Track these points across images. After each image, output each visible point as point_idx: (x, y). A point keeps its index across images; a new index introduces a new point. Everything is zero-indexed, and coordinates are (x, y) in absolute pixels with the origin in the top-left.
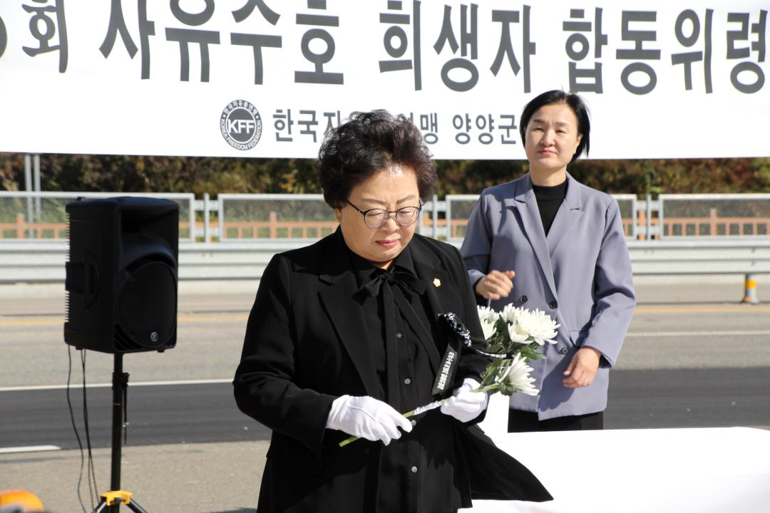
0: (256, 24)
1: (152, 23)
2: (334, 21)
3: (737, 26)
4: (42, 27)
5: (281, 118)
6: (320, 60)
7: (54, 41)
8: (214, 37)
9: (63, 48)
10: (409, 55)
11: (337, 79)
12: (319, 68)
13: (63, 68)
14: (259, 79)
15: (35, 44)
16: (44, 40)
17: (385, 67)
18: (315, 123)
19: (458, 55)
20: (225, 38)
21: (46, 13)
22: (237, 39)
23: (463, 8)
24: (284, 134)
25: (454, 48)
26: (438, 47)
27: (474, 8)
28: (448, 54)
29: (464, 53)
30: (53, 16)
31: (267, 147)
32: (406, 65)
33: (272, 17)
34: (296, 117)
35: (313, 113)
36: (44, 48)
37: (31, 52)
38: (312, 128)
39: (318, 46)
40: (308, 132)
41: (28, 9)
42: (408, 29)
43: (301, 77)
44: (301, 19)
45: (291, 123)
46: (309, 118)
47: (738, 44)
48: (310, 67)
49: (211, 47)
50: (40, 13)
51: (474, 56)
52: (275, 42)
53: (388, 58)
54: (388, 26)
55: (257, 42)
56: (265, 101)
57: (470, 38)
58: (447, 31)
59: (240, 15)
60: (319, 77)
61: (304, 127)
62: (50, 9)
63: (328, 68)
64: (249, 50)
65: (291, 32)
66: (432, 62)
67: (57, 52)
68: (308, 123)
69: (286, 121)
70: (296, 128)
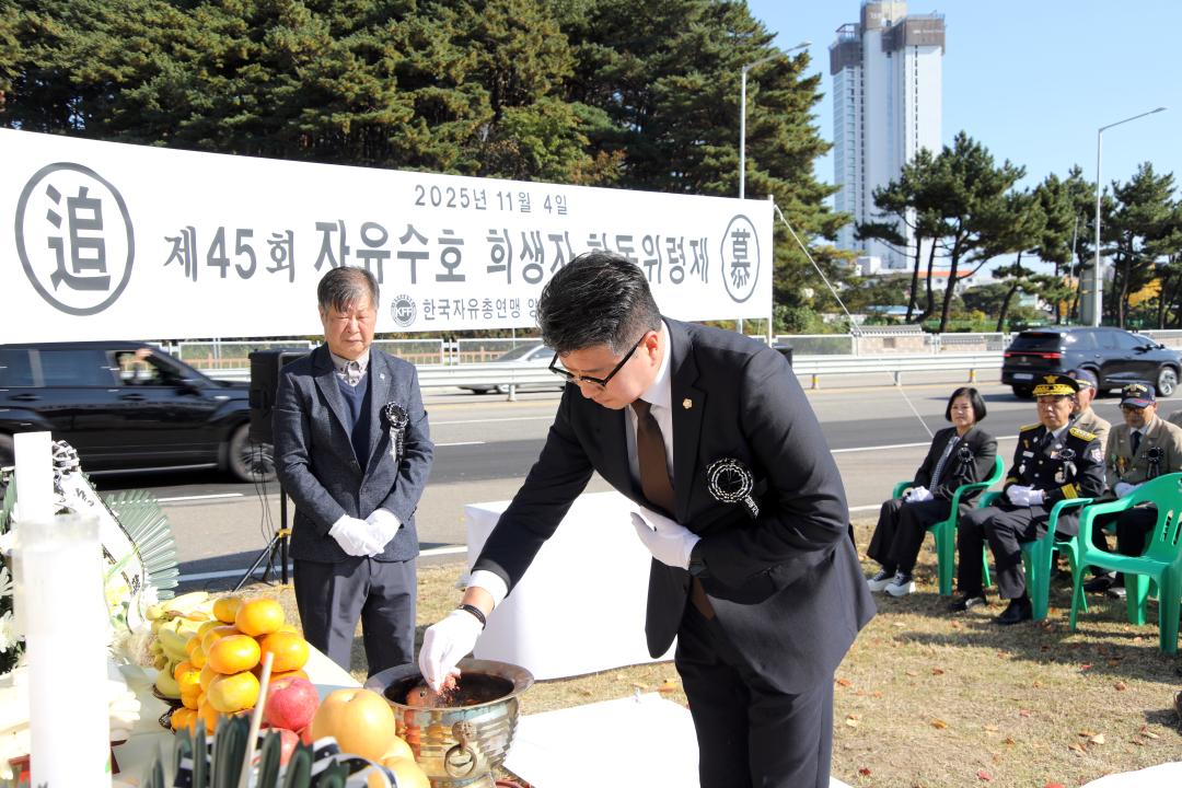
0: (414, 245)
1: (348, 248)
2: (461, 242)
3: (670, 245)
4: (279, 254)
5: (429, 306)
6: (451, 267)
7: (286, 262)
8: (387, 254)
9: (291, 266)
10: (505, 262)
11: (461, 278)
12: (451, 272)
13: (292, 279)
14: (414, 281)
15: (274, 265)
16: (279, 262)
17: (491, 269)
18: (448, 307)
19: (533, 261)
20: (394, 255)
21: (282, 245)
22: (402, 255)
23: (532, 233)
24: (429, 315)
25: (531, 257)
26: (522, 257)
27: (538, 233)
28: (528, 261)
29: (537, 260)
30: (286, 246)
31: (419, 324)
32: (503, 268)
33: (424, 241)
34: (437, 304)
35: (447, 301)
36: (280, 267)
37: (272, 270)
38: (447, 310)
39: (451, 258)
40: (444, 313)
41: (270, 242)
42: (505, 245)
43: (440, 278)
44: (442, 241)
45: (433, 307)
46: (445, 304)
47: (674, 255)
48: (445, 271)
49: (385, 261)
50: (278, 245)
51: (542, 262)
52: (425, 256)
53: (493, 264)
54: (493, 244)
55: (413, 256)
56: (418, 294)
57: (540, 251)
58: (526, 248)
59: (404, 240)
60: (451, 278)
61: (442, 310)
62: (285, 242)
63: (456, 272)
64: (409, 261)
65: (435, 250)
66: (518, 266)
67: (287, 271)
68: (444, 308)
69: (431, 306)
70: (437, 311)
